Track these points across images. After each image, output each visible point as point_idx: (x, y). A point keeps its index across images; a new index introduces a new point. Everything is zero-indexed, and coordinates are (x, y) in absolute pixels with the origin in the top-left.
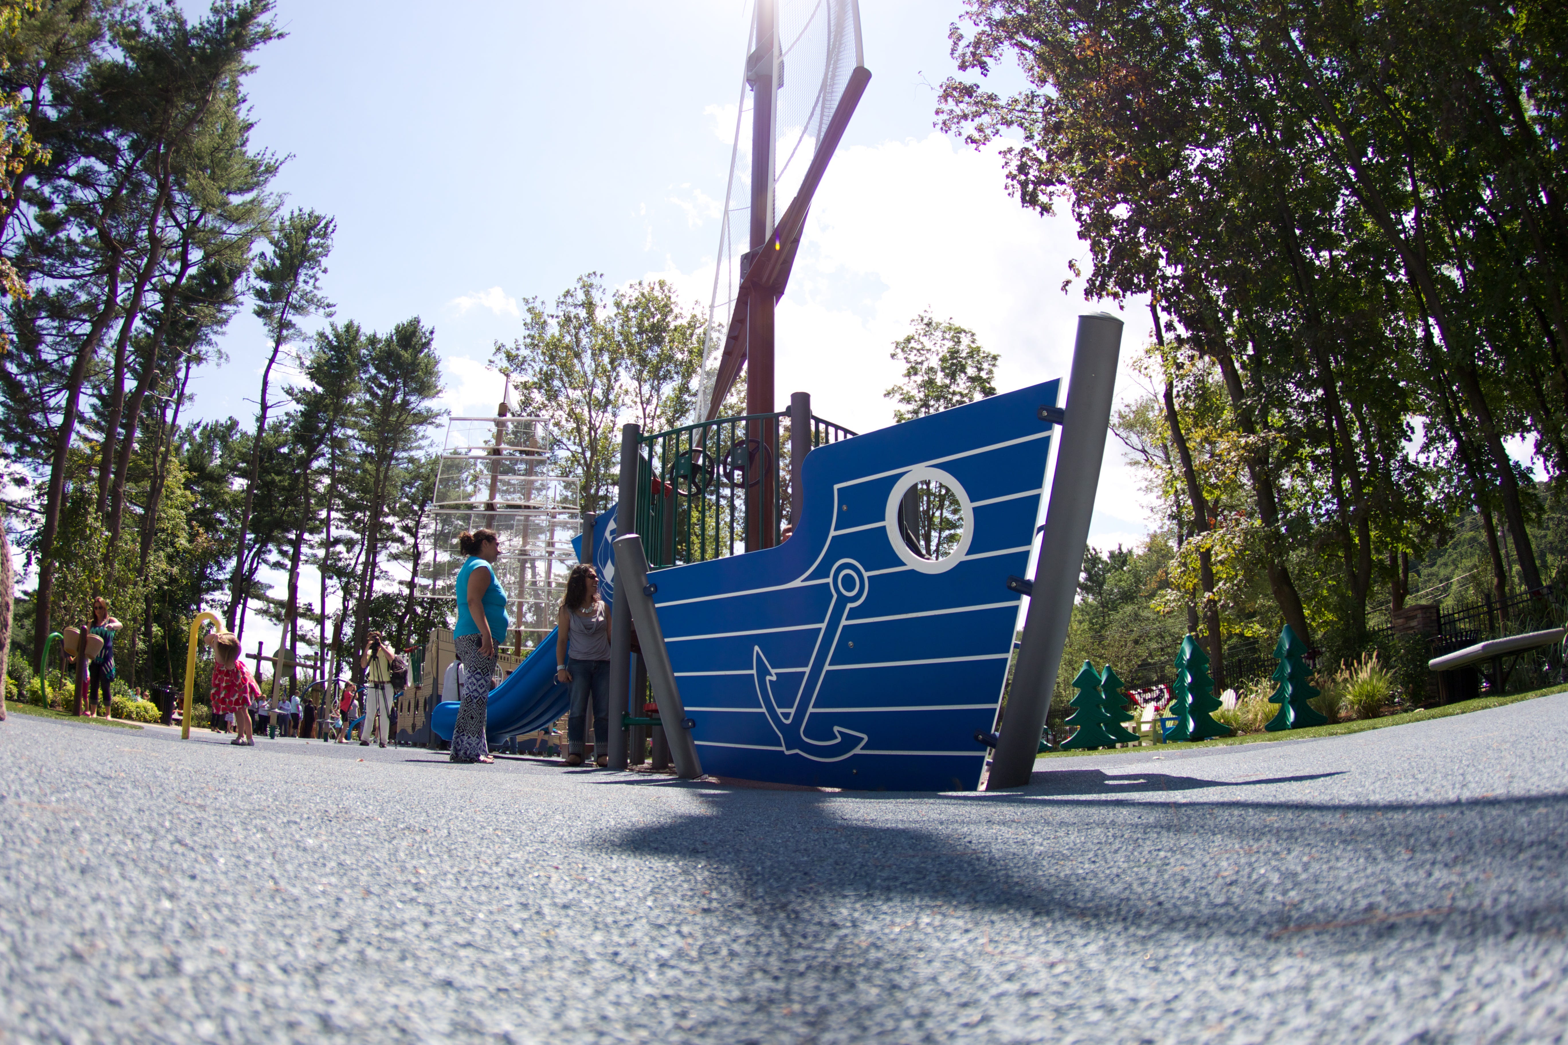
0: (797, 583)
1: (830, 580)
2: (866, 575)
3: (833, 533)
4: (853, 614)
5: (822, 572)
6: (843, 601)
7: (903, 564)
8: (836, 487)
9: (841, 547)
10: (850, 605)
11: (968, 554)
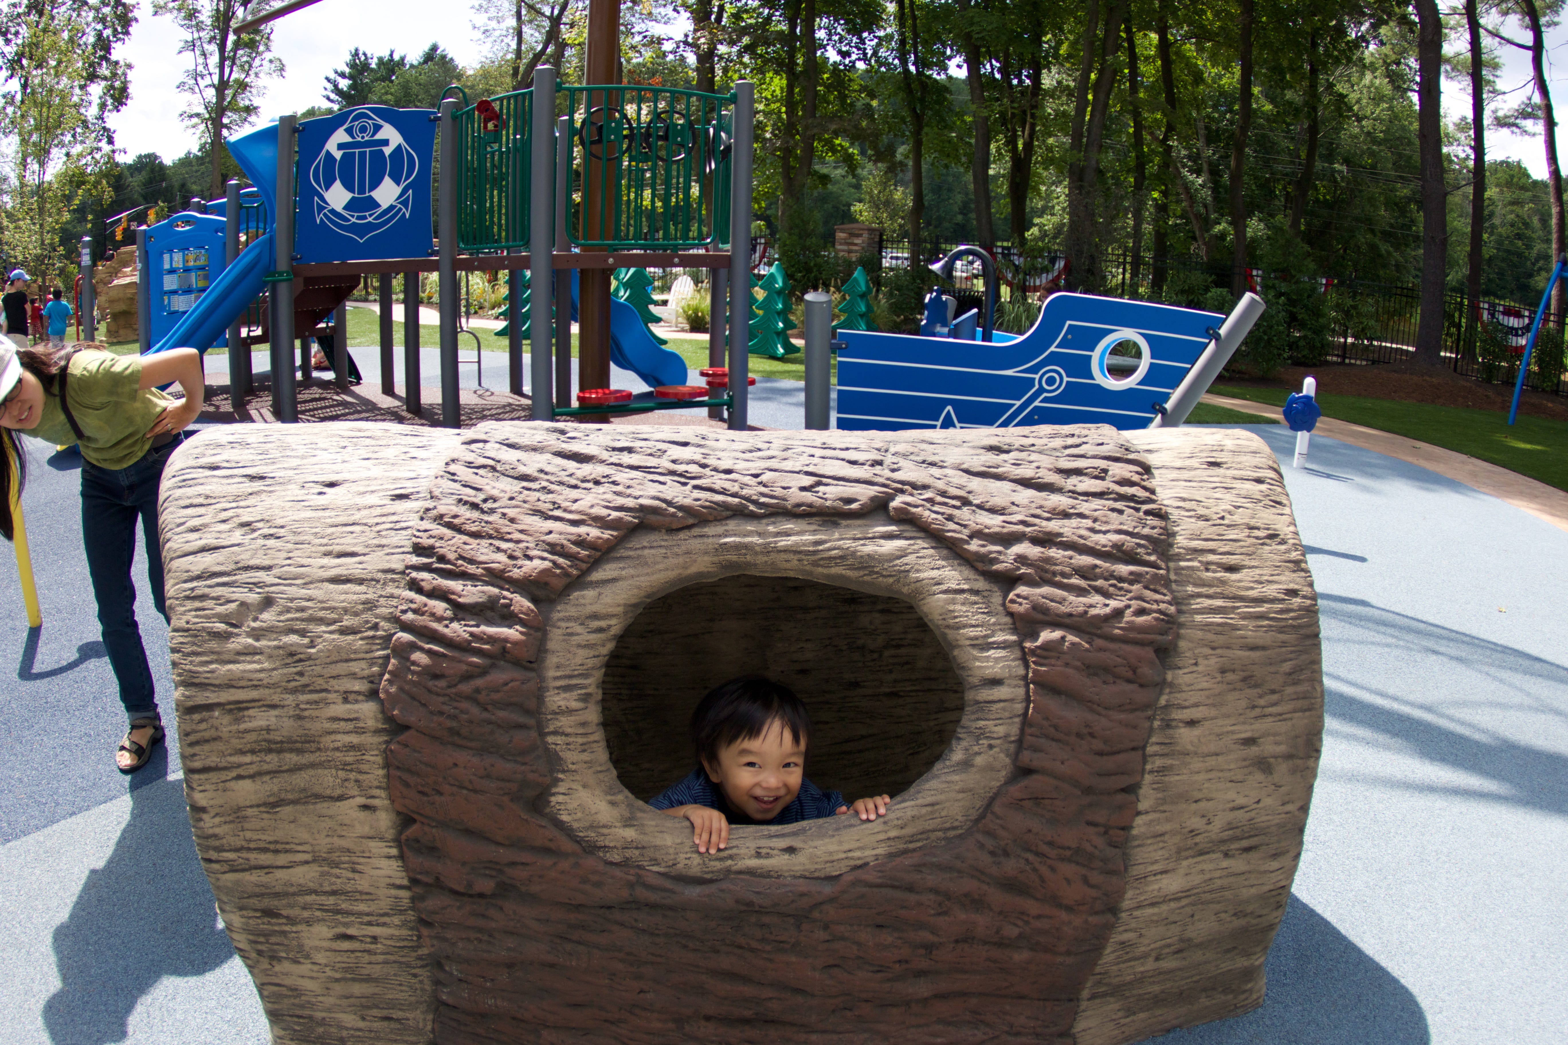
0: (1009, 372)
1: (1037, 377)
2: (1066, 379)
3: (1053, 349)
4: (1045, 400)
5: (1034, 370)
6: (1041, 390)
7: (1093, 379)
8: (1068, 323)
9: (1054, 359)
10: (1045, 395)
11: (1138, 384)
